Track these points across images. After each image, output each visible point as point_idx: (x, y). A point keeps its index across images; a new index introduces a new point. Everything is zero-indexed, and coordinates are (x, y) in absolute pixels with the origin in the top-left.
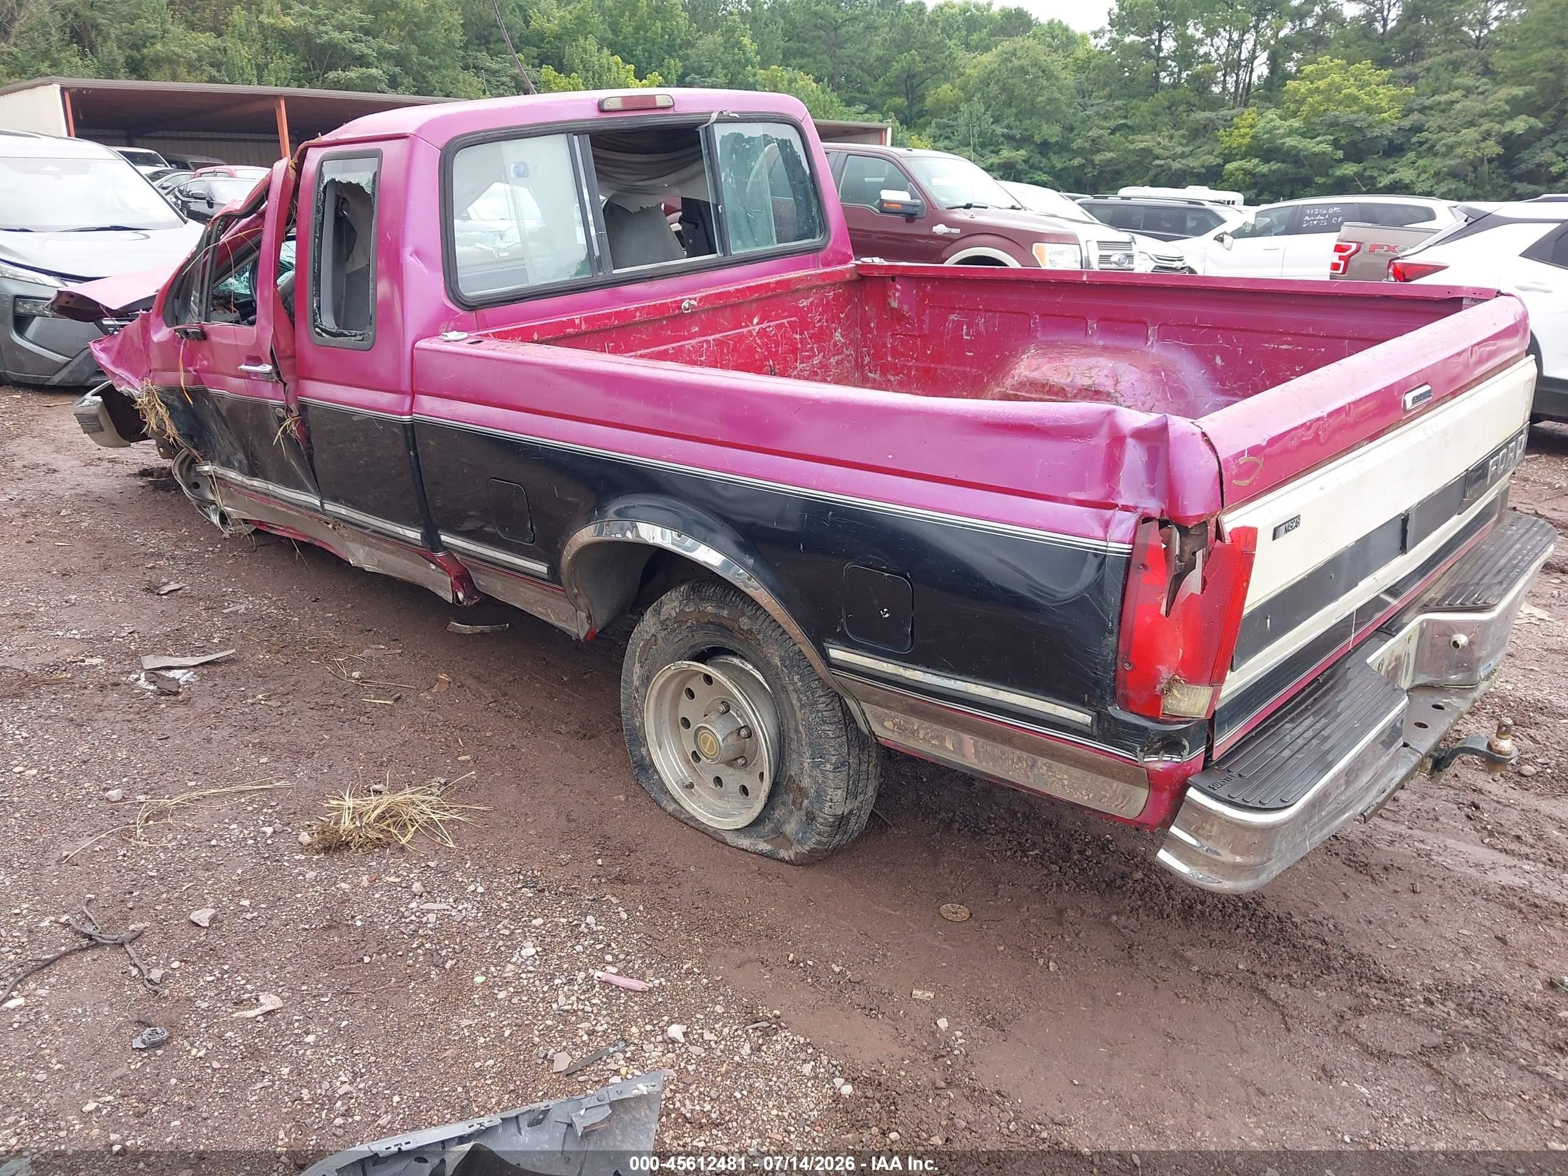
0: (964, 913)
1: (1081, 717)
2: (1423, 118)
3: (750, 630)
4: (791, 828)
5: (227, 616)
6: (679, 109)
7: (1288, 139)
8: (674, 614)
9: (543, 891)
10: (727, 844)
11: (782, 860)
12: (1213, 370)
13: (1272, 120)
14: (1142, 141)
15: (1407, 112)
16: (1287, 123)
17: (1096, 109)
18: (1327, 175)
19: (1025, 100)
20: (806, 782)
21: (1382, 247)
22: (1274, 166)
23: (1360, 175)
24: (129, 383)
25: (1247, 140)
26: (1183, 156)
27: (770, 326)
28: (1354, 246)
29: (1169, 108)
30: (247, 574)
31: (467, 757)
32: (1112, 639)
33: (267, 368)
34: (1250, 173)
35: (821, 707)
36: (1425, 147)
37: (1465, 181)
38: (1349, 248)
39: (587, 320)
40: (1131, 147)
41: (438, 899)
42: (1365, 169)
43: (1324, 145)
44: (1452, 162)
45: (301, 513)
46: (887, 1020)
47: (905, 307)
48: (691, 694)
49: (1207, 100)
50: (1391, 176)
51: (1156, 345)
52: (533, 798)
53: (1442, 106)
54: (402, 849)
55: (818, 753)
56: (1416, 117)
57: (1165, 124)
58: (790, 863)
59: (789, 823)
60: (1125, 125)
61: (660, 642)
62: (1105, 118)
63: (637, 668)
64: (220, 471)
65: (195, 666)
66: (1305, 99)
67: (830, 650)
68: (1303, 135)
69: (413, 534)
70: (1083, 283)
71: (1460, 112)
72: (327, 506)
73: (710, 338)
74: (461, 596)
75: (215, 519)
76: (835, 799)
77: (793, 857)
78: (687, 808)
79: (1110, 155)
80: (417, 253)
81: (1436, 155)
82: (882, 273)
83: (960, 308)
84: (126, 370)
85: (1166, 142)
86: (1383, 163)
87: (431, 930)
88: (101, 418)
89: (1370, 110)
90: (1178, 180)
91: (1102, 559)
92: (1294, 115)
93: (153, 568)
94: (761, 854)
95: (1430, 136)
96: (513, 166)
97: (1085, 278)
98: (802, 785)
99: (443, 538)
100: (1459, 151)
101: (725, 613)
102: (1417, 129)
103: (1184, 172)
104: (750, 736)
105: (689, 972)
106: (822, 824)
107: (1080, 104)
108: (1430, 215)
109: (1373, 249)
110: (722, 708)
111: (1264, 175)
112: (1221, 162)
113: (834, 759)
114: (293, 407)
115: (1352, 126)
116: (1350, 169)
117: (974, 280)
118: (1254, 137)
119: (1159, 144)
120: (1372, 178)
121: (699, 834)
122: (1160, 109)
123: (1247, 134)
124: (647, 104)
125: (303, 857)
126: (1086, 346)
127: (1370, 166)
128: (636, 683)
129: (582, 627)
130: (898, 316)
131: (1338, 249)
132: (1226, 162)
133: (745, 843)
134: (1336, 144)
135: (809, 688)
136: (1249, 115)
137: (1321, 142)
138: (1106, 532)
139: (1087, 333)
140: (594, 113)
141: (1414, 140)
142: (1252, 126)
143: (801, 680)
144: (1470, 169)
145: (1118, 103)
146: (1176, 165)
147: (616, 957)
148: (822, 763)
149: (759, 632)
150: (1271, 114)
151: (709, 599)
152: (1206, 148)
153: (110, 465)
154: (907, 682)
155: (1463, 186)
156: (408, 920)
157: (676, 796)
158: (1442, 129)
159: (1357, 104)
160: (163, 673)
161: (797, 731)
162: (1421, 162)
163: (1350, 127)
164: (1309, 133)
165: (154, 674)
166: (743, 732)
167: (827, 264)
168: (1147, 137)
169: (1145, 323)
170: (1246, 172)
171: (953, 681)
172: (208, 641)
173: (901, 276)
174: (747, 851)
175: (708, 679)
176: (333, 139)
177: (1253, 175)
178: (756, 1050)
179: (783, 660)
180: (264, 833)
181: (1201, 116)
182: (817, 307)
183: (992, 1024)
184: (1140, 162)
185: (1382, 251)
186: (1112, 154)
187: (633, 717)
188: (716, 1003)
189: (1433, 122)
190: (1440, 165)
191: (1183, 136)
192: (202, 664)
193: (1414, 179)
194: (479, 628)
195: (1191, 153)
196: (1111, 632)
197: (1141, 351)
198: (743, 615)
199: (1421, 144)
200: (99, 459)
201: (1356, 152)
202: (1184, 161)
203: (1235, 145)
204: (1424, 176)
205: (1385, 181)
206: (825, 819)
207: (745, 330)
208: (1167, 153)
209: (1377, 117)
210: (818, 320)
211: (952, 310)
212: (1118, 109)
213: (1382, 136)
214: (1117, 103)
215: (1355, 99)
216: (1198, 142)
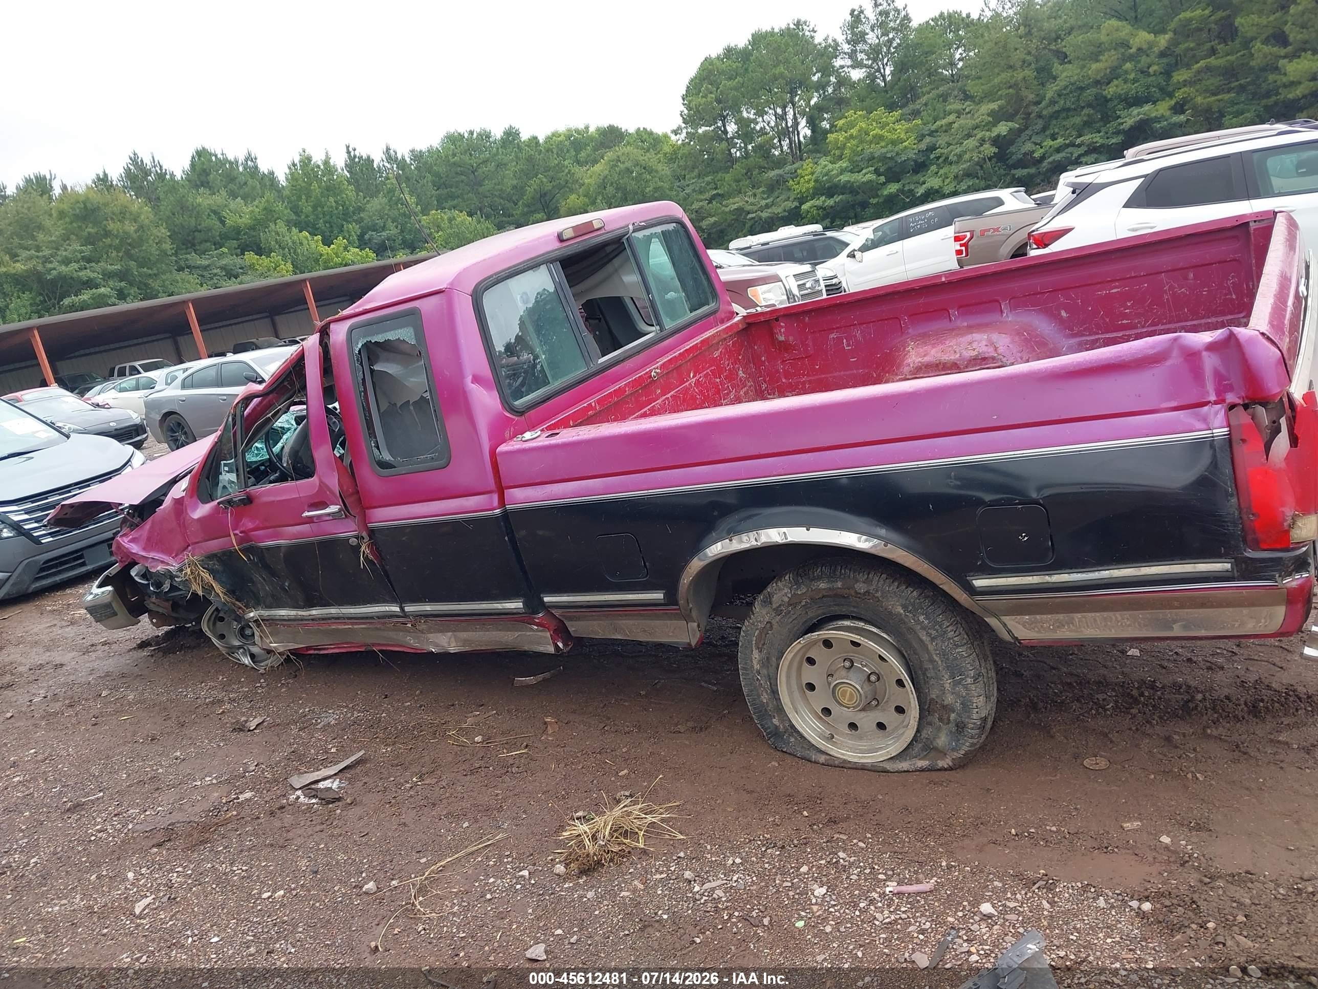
0: (1103, 763)
1: (1222, 566)
2: (934, 139)
3: (868, 592)
4: (942, 740)
5: (324, 729)
6: (608, 228)
7: (842, 177)
8: (786, 599)
9: (783, 847)
10: (888, 772)
11: (943, 769)
12: (1061, 321)
13: (826, 166)
14: (735, 203)
15: (920, 138)
16: (837, 166)
17: (692, 187)
18: (877, 196)
19: (636, 193)
20: (949, 699)
21: (989, 230)
22: (837, 198)
23: (901, 191)
24: (162, 562)
25: (812, 184)
26: (767, 206)
27: (701, 377)
28: (968, 234)
29: (746, 174)
30: (307, 695)
31: (626, 771)
32: (1234, 500)
33: (333, 509)
34: (821, 208)
35: (951, 634)
36: (941, 160)
37: (978, 178)
38: (965, 236)
39: (599, 402)
40: (727, 209)
41: (710, 878)
42: (904, 186)
43: (869, 175)
44: (964, 166)
45: (370, 623)
46: (1124, 852)
47: (791, 338)
48: (811, 661)
49: (773, 162)
50: (924, 186)
51: (1010, 315)
52: (706, 785)
53: (944, 128)
54: (644, 852)
55: (955, 670)
56: (928, 140)
57: (748, 187)
58: (951, 769)
59: (939, 738)
60: (718, 195)
61: (775, 626)
62: (701, 192)
63: (756, 654)
64: (266, 613)
65: (335, 774)
66: (845, 145)
67: (974, 582)
68: (852, 171)
69: (515, 605)
70: (943, 283)
71: (958, 129)
72: (407, 609)
73: (669, 396)
74: (560, 645)
75: (247, 660)
76: (980, 705)
77: (951, 764)
78: (836, 755)
79: (713, 220)
80: (476, 379)
81: (951, 164)
82: (768, 317)
83: (837, 328)
84: (158, 552)
85: (752, 200)
86: (915, 178)
87: (727, 902)
88: (114, 605)
89: (894, 143)
90: (770, 226)
91: (1211, 443)
92: (840, 158)
93: (223, 712)
94: (922, 770)
95: (942, 151)
96: (519, 297)
97: (943, 279)
98: (946, 703)
99: (546, 599)
100: (967, 157)
101: (839, 584)
102: (932, 148)
103: (771, 218)
104: (878, 679)
105: (949, 867)
106: (972, 729)
107: (679, 187)
108: (999, 202)
109: (983, 233)
110: (847, 664)
111: (832, 207)
112: (798, 204)
113: (972, 673)
114: (364, 534)
115: (886, 157)
116: (893, 188)
117: (849, 303)
118: (816, 181)
119: (747, 202)
120: (911, 191)
121: (860, 772)
122: (740, 176)
123: (810, 180)
124: (587, 229)
125: (571, 885)
126: (953, 330)
127: (907, 182)
128: (757, 666)
129: (694, 635)
130: (785, 347)
131: (957, 239)
132: (801, 204)
133: (904, 765)
134: (877, 172)
135: (936, 623)
136: (807, 166)
137: (866, 174)
138: (1208, 424)
139: (950, 320)
140: (557, 245)
141: (932, 156)
142: (812, 174)
143: (927, 618)
144: (978, 168)
145: (709, 179)
146: (764, 215)
147: (885, 874)
148: (962, 679)
149: (877, 591)
150: (823, 161)
151: (819, 578)
152: (783, 197)
153: (106, 647)
154: (1055, 586)
155: (977, 181)
156: (702, 901)
157: (823, 748)
158: (949, 144)
159: (883, 140)
160: (313, 786)
161: (932, 661)
162: (942, 172)
163: (883, 158)
164: (855, 168)
165: (310, 789)
166: (873, 678)
167: (722, 322)
168: (737, 199)
169: (997, 301)
170: (819, 208)
171: (1097, 573)
172: (327, 752)
173: (784, 316)
174: (908, 771)
175: (827, 644)
176: (352, 312)
177: (824, 209)
178: (1052, 903)
179: (905, 607)
180: (522, 876)
181: (772, 174)
182: (725, 355)
183: (1199, 828)
184: (737, 220)
185: (990, 233)
186: (714, 218)
187: (759, 696)
188: (992, 881)
189: (942, 140)
190: (956, 171)
191: (763, 192)
192: (340, 771)
193: (941, 184)
194: (540, 677)
195: (773, 204)
196: (1232, 495)
197: (1001, 322)
198: (857, 581)
199: (938, 158)
200: (92, 645)
201: (893, 175)
202: (769, 210)
203: (804, 190)
204: (947, 181)
205: (920, 191)
206: (975, 724)
207: (687, 384)
208: (755, 208)
209: (901, 146)
210: (727, 364)
211: (831, 330)
212: (708, 183)
213: (908, 159)
214: (706, 179)
215: (880, 138)
216: (776, 194)
